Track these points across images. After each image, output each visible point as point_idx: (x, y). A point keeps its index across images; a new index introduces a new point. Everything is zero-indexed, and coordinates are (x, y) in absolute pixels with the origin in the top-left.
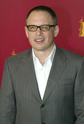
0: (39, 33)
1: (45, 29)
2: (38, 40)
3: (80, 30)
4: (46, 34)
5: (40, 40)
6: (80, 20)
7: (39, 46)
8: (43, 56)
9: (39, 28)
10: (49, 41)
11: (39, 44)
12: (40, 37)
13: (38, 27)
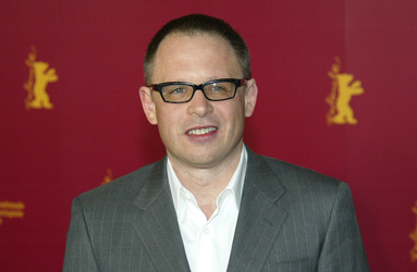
0: (201, 109)
1: (217, 95)
2: (198, 132)
3: (329, 100)
4: (224, 109)
5: (203, 132)
6: (330, 69)
7: (201, 152)
8: (207, 184)
9: (198, 92)
10: (232, 131)
11: (202, 143)
12: (206, 122)
13: (196, 88)
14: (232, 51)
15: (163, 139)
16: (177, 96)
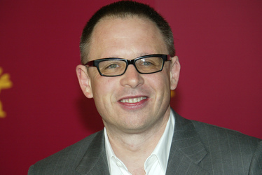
0: (134, 81)
1: (147, 69)
5: (135, 100)
7: (134, 119)
9: (131, 66)
10: (161, 100)
12: (137, 93)
13: (129, 62)
14: (159, 32)
15: (98, 109)
16: (111, 71)
